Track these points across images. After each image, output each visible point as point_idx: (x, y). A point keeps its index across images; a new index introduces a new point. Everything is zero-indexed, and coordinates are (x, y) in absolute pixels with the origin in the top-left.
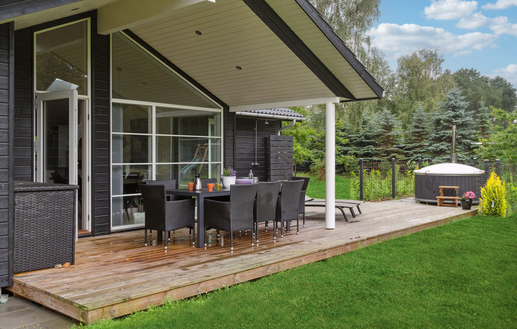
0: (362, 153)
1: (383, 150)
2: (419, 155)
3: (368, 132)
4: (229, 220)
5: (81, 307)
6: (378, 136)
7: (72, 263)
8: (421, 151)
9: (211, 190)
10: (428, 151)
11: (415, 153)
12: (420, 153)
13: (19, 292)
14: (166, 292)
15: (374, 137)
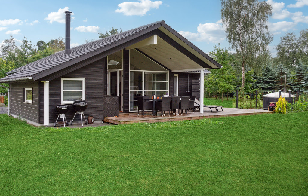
0: (267, 87)
1: (278, 86)
2: (298, 89)
3: (271, 76)
4: (162, 107)
5: (120, 121)
6: (277, 78)
7: (118, 116)
8: (300, 86)
9: (158, 99)
10: (303, 87)
11: (296, 87)
12: (299, 87)
13: (106, 121)
14: (139, 121)
15: (274, 79)
